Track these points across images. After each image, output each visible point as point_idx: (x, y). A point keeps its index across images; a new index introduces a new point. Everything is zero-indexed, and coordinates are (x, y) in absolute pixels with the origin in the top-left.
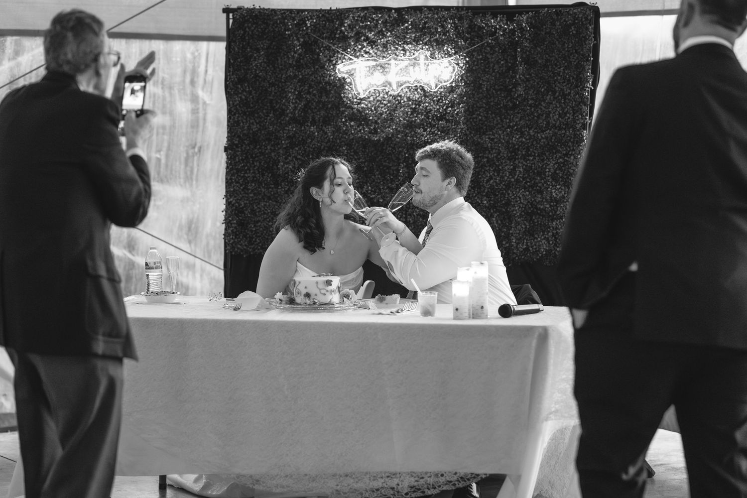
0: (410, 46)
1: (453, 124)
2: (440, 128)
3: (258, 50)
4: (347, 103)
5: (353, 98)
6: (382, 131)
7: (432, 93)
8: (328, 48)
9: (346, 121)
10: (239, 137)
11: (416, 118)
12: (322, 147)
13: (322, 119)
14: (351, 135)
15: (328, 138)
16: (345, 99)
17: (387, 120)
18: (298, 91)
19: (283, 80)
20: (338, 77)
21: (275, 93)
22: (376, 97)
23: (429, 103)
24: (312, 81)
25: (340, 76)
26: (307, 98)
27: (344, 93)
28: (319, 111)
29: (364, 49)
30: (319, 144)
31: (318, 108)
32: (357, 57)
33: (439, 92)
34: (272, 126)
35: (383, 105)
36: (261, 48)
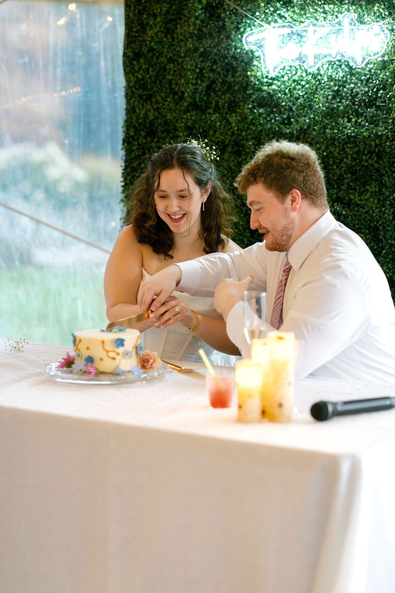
0: (332, 6)
1: (385, 112)
2: (368, 117)
3: (155, 16)
4: (255, 84)
5: (263, 78)
6: (297, 122)
7: (360, 70)
8: (234, 11)
9: (254, 107)
10: (134, 127)
11: (340, 104)
12: (227, 141)
13: (227, 104)
14: (259, 126)
15: (232, 130)
16: (252, 79)
17: (305, 107)
18: (199, 68)
19: (182, 55)
20: (245, 49)
21: (175, 71)
22: (292, 76)
23: (356, 84)
24: (215, 55)
25: (247, 49)
26: (210, 78)
27: (252, 70)
28: (224, 93)
29: (278, 12)
30: (222, 138)
31: (222, 90)
32: (269, 23)
33: (368, 69)
34: (170, 114)
35: (300, 87)
36: (158, 14)
